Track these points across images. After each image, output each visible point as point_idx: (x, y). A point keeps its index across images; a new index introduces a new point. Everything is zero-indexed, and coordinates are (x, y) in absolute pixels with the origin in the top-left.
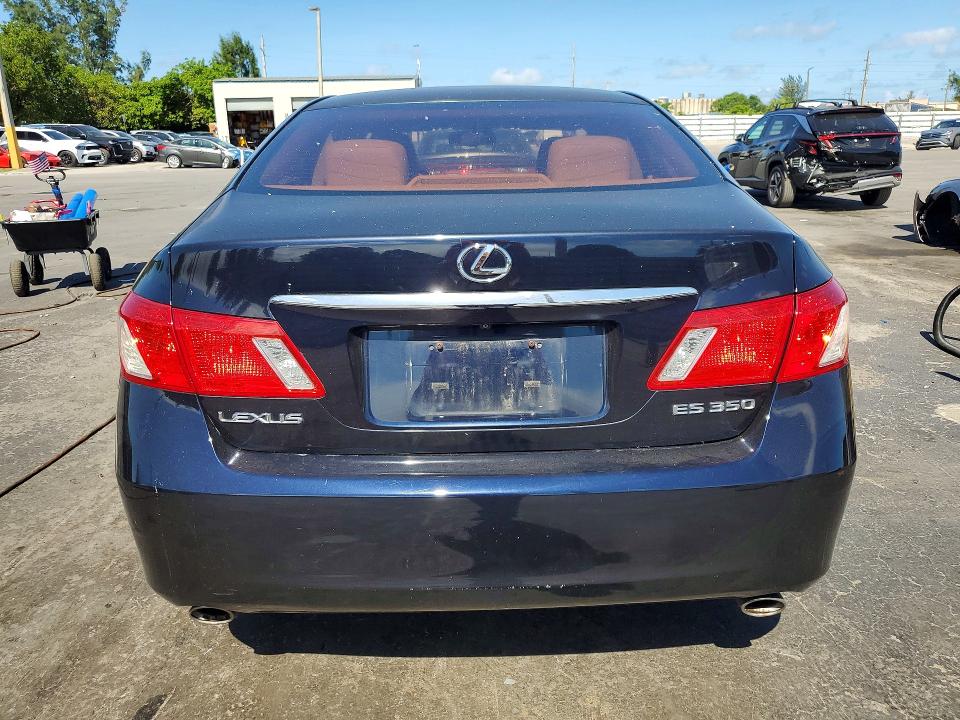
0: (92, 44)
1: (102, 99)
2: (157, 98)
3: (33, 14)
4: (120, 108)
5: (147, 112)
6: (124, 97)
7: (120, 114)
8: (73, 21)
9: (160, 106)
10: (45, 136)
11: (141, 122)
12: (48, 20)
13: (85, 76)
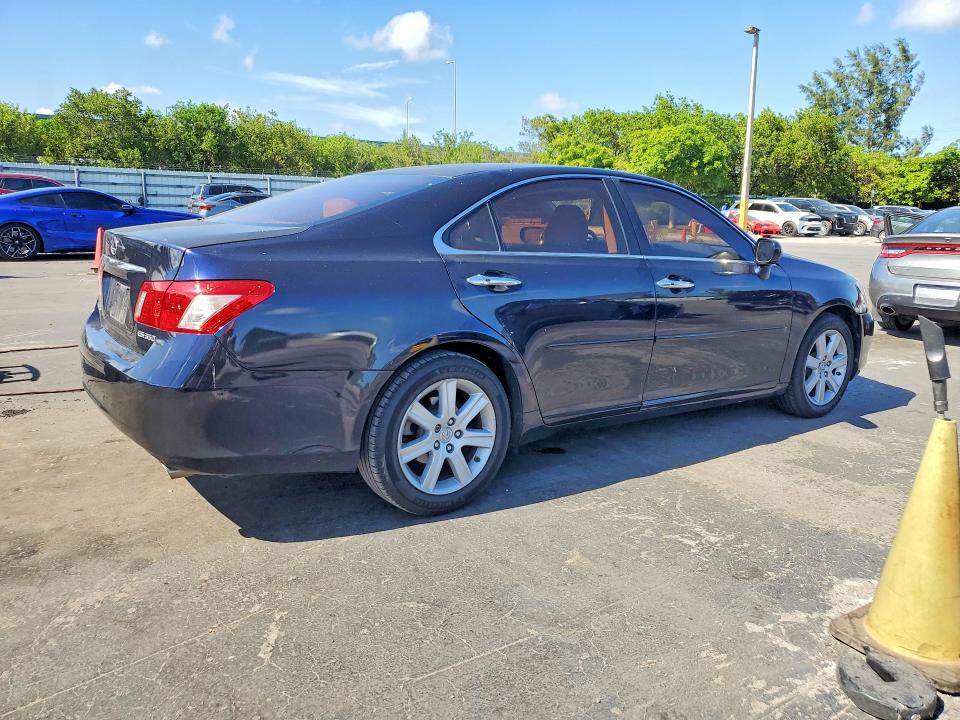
0: (879, 124)
1: (869, 176)
2: (926, 174)
3: (832, 99)
4: (885, 184)
5: (910, 188)
6: (892, 173)
7: (883, 189)
8: (866, 104)
9: (926, 182)
10: (778, 208)
11: (902, 198)
12: (844, 105)
13: (859, 154)
